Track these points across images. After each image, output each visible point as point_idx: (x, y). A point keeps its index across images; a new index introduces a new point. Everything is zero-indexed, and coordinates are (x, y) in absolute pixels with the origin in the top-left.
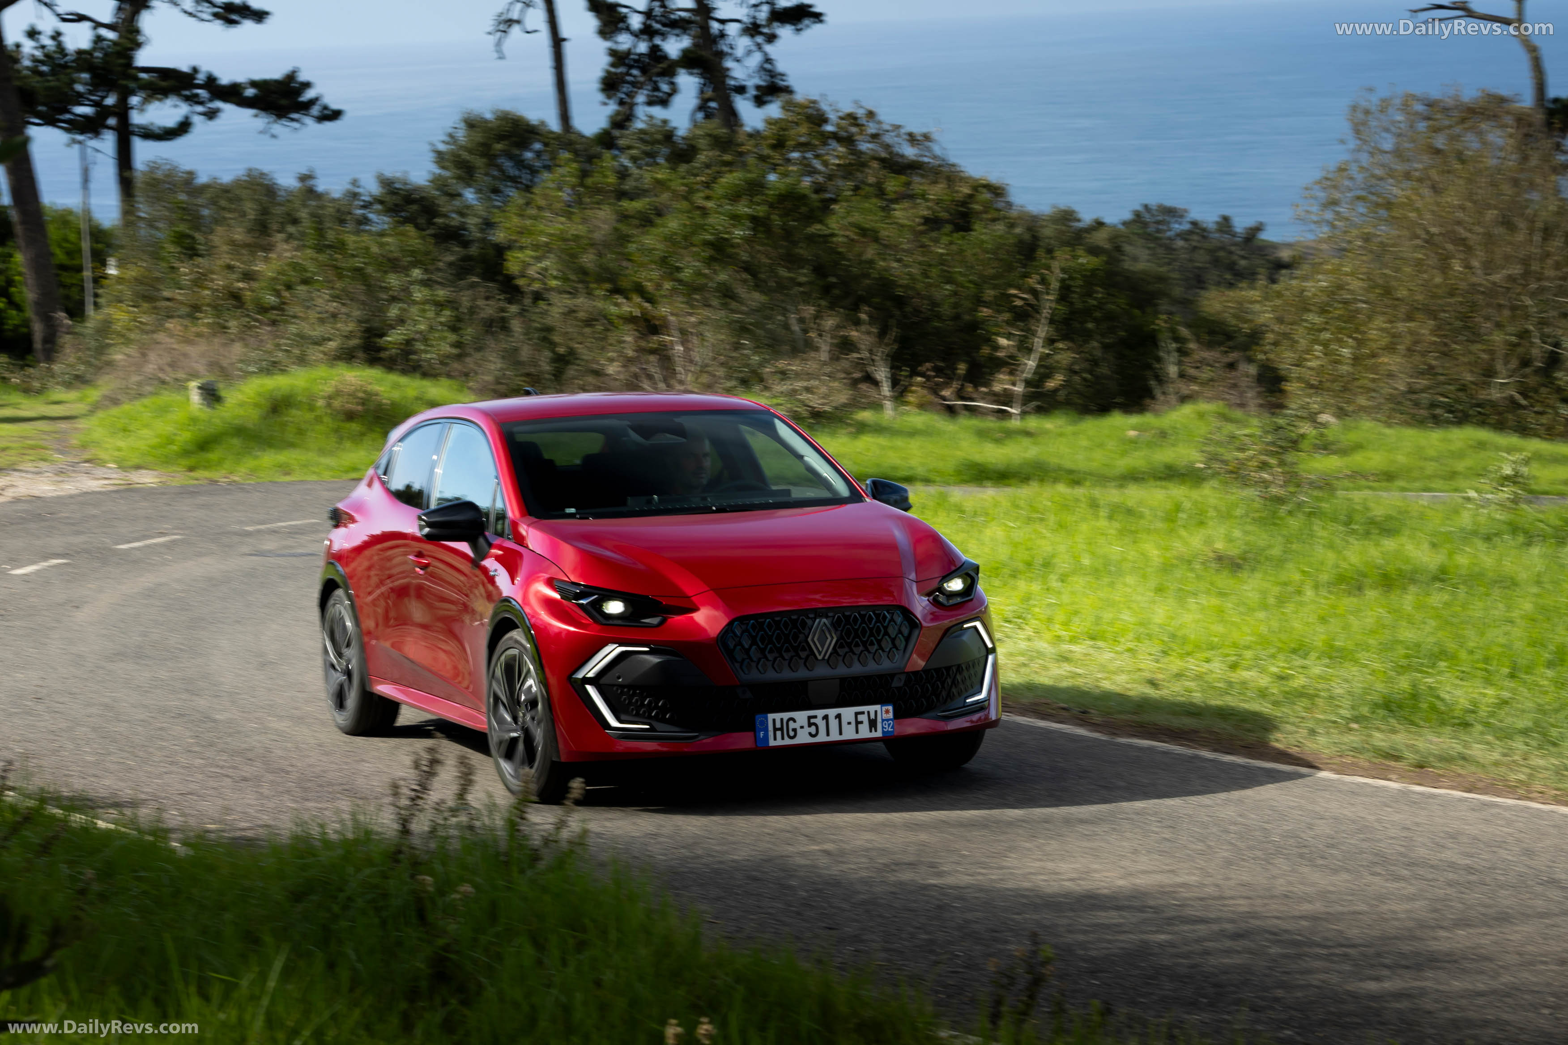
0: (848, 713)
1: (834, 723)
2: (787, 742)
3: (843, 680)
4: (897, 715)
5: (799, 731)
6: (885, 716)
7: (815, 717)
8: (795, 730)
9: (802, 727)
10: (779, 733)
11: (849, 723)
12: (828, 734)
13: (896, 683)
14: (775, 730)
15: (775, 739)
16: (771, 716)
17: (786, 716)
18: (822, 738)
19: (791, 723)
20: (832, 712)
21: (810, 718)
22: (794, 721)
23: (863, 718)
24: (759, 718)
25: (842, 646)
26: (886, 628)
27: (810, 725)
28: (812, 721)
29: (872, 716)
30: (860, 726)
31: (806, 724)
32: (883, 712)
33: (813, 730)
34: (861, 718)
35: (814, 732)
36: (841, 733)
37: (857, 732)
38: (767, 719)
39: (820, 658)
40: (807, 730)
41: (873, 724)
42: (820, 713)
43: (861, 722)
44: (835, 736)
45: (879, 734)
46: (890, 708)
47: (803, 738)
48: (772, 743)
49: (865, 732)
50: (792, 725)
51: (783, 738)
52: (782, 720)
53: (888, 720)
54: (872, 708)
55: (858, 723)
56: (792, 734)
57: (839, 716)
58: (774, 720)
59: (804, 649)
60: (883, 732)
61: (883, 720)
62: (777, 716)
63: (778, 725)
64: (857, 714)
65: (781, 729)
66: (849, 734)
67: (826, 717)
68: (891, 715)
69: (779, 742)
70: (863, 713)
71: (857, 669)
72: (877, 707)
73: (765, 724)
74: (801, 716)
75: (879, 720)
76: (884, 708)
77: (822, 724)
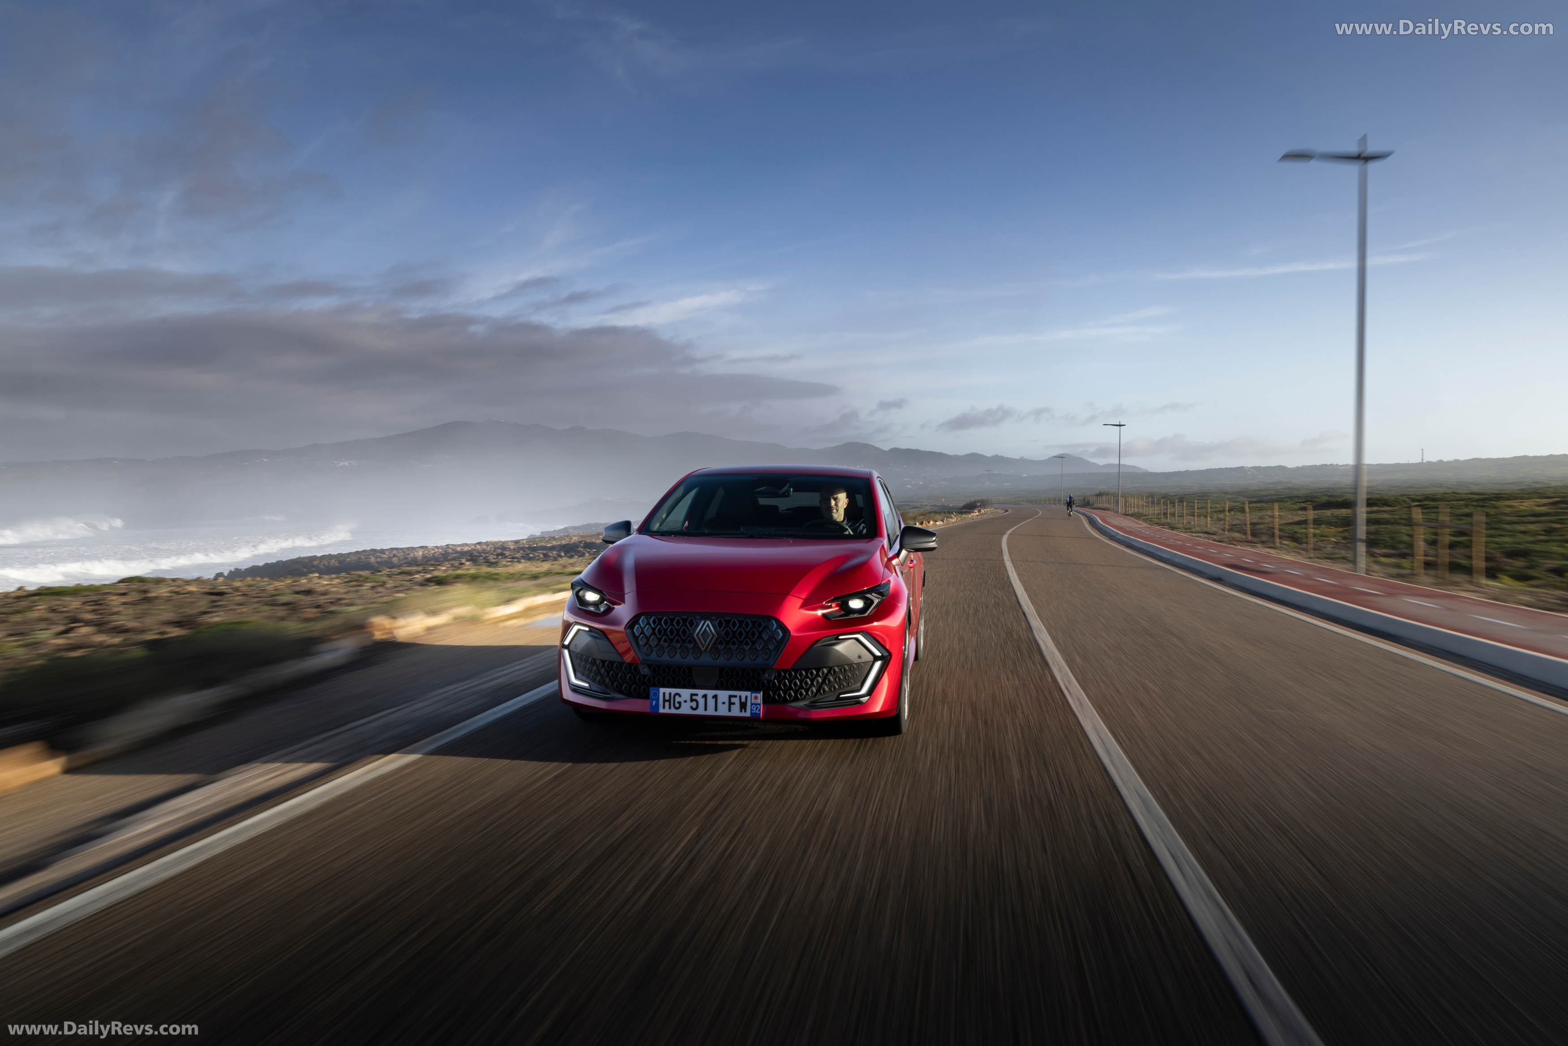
0: (723, 695)
1: (711, 702)
2: (673, 711)
3: (721, 670)
4: (765, 701)
5: (683, 704)
6: (753, 701)
7: (697, 695)
8: (679, 703)
9: (685, 701)
10: (667, 704)
11: (724, 703)
12: (706, 709)
13: (768, 676)
14: (665, 701)
15: (664, 707)
16: (662, 690)
17: (674, 691)
18: (700, 711)
19: (677, 697)
20: (710, 693)
21: (692, 695)
22: (680, 696)
23: (736, 700)
24: (652, 691)
25: (721, 643)
26: (760, 633)
27: (692, 700)
28: (694, 697)
29: (743, 700)
30: (732, 706)
31: (689, 699)
32: (753, 698)
33: (694, 704)
34: (733, 700)
35: (694, 706)
36: (716, 710)
37: (730, 710)
38: (659, 691)
39: (703, 649)
40: (689, 704)
41: (743, 706)
42: (701, 692)
43: (734, 704)
44: (711, 712)
45: (748, 714)
46: (760, 695)
47: (685, 710)
48: (661, 711)
49: (736, 712)
50: (678, 699)
51: (670, 708)
52: (670, 694)
53: (756, 704)
54: (744, 694)
55: (731, 703)
56: (677, 705)
57: (715, 697)
58: (664, 694)
59: (690, 642)
60: (751, 713)
61: (752, 704)
62: (667, 691)
63: (667, 698)
64: (730, 697)
65: (669, 701)
66: (723, 711)
67: (705, 696)
68: (759, 701)
69: (666, 711)
70: (735, 696)
71: (733, 661)
72: (748, 693)
73: (657, 695)
74: (686, 693)
75: (749, 704)
76: (754, 695)
77: (701, 702)
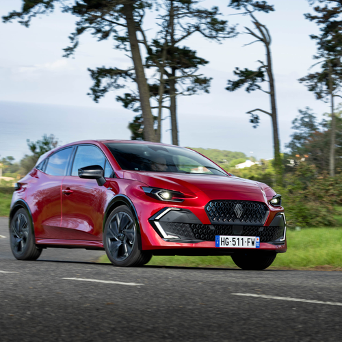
0: (245, 238)
1: (241, 241)
2: (225, 246)
3: (244, 226)
4: (261, 241)
7: (235, 238)
8: (228, 242)
9: (230, 242)
10: (223, 243)
11: (246, 242)
12: (239, 245)
13: (261, 229)
14: (222, 241)
16: (221, 237)
17: (226, 237)
18: (237, 246)
20: (240, 237)
21: (233, 238)
23: (250, 241)
24: (216, 237)
25: (244, 214)
28: (234, 240)
29: (253, 240)
31: (232, 241)
32: (257, 239)
33: (234, 243)
36: (243, 245)
37: (248, 245)
38: (219, 237)
40: (232, 243)
41: (253, 243)
42: (237, 237)
44: (241, 246)
45: (254, 247)
46: (259, 238)
47: (230, 245)
48: (221, 246)
49: (250, 246)
50: (227, 240)
52: (224, 238)
54: (253, 237)
55: (248, 242)
56: (227, 244)
57: (242, 239)
59: (233, 213)
60: (256, 246)
61: (256, 242)
64: (248, 239)
65: (224, 241)
66: (245, 246)
67: (238, 239)
68: (259, 241)
69: (223, 246)
70: (250, 239)
71: (248, 223)
72: (255, 237)
73: (218, 239)
74: (230, 238)
77: (237, 241)
